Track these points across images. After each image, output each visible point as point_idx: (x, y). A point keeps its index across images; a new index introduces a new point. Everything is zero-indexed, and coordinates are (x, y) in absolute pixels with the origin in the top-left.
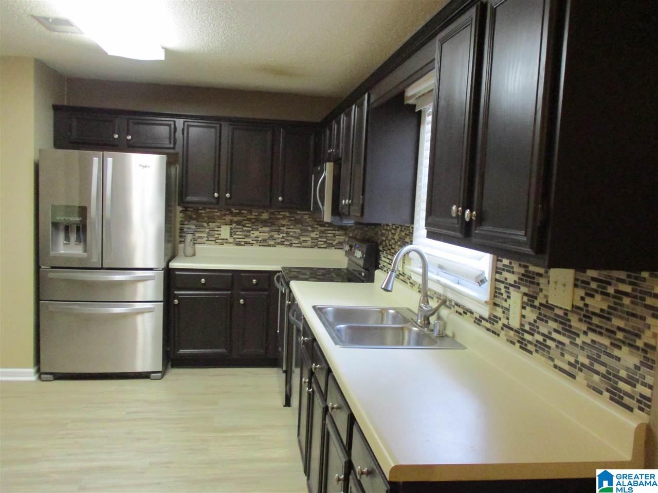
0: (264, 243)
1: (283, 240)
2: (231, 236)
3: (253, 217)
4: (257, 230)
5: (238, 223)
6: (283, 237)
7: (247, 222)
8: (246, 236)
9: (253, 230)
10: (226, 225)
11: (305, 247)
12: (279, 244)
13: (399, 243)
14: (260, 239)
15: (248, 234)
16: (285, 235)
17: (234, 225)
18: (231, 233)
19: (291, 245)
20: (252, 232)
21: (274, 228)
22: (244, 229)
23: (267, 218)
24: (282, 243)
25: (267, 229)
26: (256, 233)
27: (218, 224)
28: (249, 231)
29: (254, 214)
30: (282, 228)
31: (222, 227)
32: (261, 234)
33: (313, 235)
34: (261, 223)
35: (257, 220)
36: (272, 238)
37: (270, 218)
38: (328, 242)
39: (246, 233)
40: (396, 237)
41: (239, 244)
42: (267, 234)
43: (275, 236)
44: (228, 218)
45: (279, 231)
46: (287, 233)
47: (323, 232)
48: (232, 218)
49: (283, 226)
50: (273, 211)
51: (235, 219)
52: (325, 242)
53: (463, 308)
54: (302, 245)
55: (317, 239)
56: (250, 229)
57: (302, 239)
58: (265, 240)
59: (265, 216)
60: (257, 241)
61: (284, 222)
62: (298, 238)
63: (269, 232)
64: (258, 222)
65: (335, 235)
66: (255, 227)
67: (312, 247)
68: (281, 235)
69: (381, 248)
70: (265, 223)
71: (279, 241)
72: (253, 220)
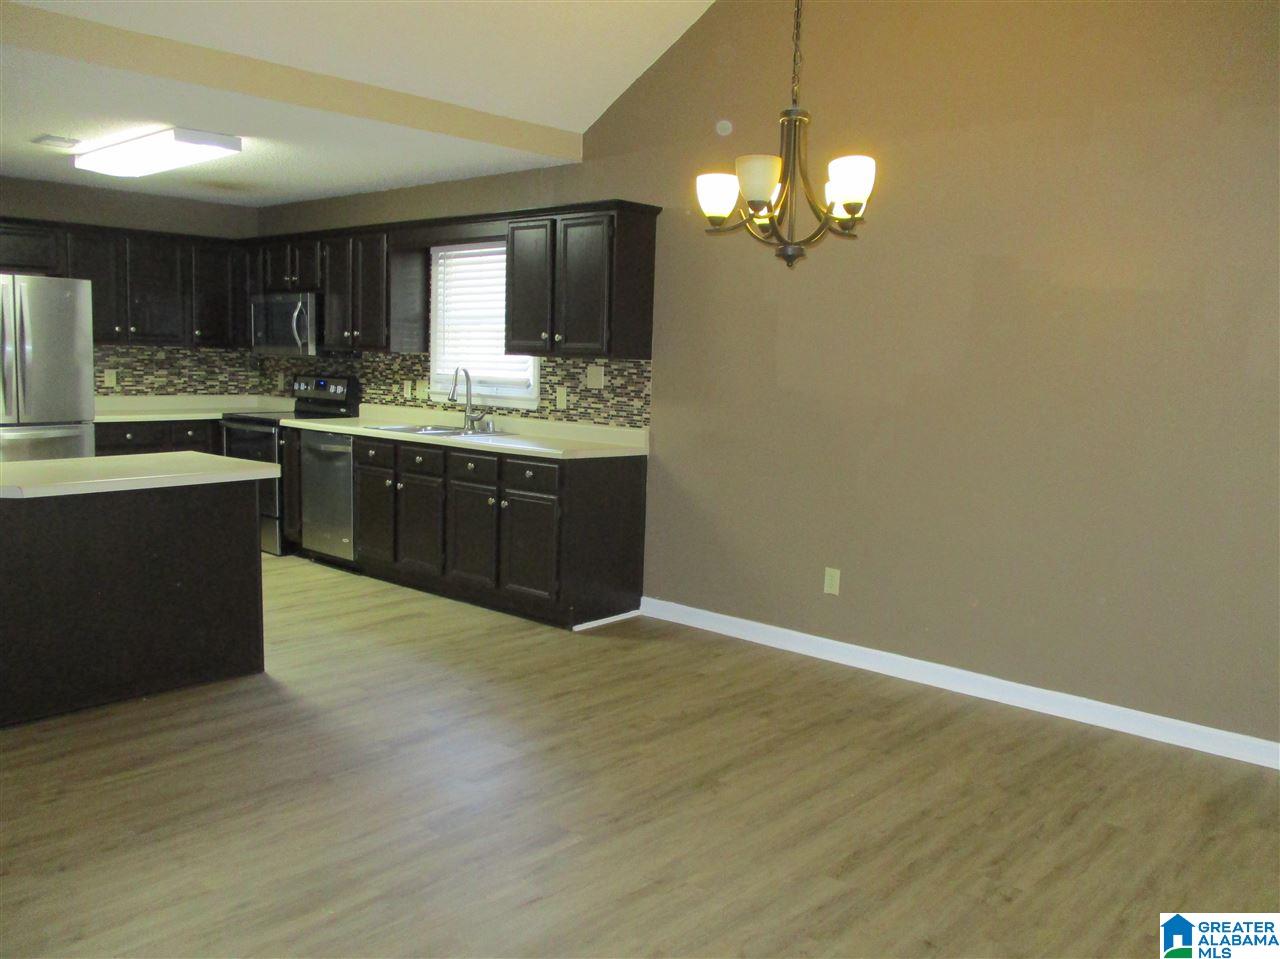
0: (161, 391)
1: (185, 385)
2: (118, 383)
3: (147, 357)
4: (152, 374)
5: (127, 366)
6: (185, 382)
7: (138, 364)
8: (138, 383)
9: (146, 374)
10: (110, 368)
11: (213, 394)
12: (180, 390)
13: (402, 372)
14: (156, 386)
15: (140, 379)
16: (186, 379)
17: (121, 369)
18: (117, 379)
19: (195, 392)
20: (146, 377)
21: (174, 371)
22: (135, 373)
23: (163, 357)
24: (184, 390)
25: (165, 372)
26: (151, 378)
27: (100, 368)
28: (141, 376)
29: (146, 353)
30: (183, 371)
31: (106, 371)
32: (158, 379)
33: (221, 378)
34: (157, 364)
35: (151, 361)
36: (171, 383)
37: (167, 358)
38: (240, 385)
39: (138, 379)
40: (396, 367)
41: (127, 393)
42: (164, 379)
43: (176, 381)
44: (113, 359)
45: (179, 375)
46: (190, 377)
47: (233, 374)
48: (118, 359)
49: (184, 368)
50: (170, 348)
51: (122, 360)
52: (236, 387)
53: (507, 409)
54: (210, 391)
55: (226, 383)
56: (142, 373)
57: (209, 383)
58: (162, 387)
59: (161, 355)
60: (152, 388)
61: (186, 363)
62: (204, 383)
63: (167, 376)
64: (152, 364)
65: (247, 377)
66: (147, 370)
67: (221, 393)
68: (183, 380)
69: (363, 381)
70: (160, 365)
71: (180, 387)
72: (146, 362)
